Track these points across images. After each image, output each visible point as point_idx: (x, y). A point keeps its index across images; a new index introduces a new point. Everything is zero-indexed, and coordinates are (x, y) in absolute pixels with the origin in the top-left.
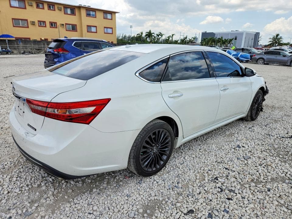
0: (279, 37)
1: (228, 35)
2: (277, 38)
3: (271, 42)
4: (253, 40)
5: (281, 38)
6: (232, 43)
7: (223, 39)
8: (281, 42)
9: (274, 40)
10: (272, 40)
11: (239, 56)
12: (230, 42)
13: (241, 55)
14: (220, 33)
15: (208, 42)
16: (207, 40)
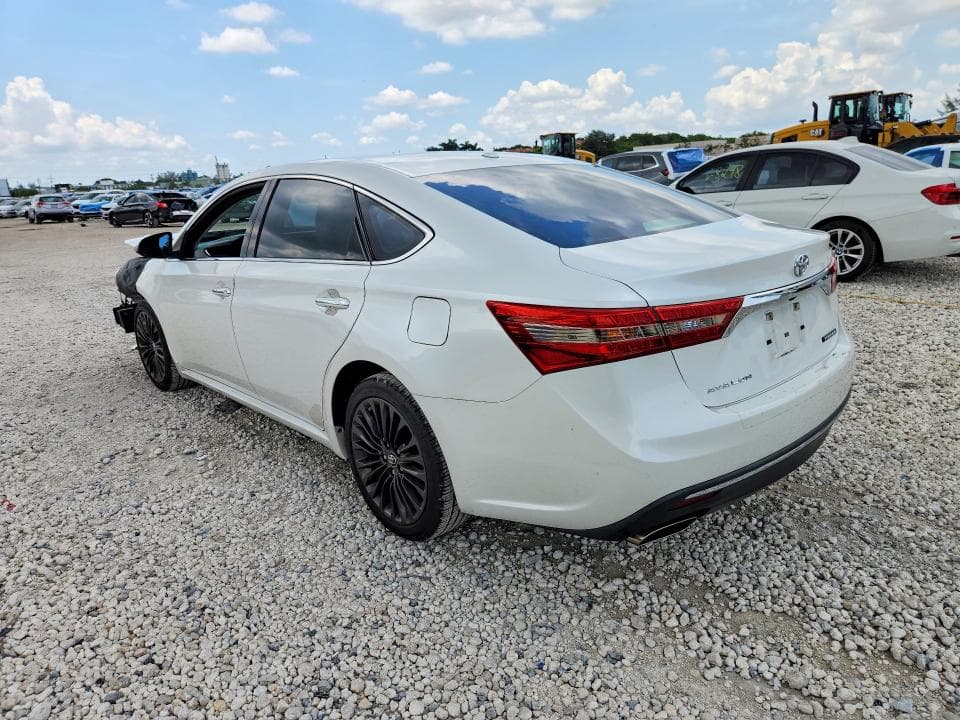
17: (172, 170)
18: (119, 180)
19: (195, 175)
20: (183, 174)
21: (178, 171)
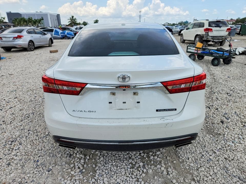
0: (74, 18)
1: (34, 15)
2: (73, 19)
3: (70, 23)
4: (57, 20)
5: (75, 19)
6: (42, 23)
7: (33, 19)
8: (76, 22)
9: (72, 21)
10: (70, 21)
11: (66, 34)
12: (39, 22)
13: (67, 33)
14: (26, 13)
15: (20, 22)
16: (18, 20)
17: (182, 21)
18: (170, 23)
19: (188, 22)
20: (185, 22)
21: (184, 21)
